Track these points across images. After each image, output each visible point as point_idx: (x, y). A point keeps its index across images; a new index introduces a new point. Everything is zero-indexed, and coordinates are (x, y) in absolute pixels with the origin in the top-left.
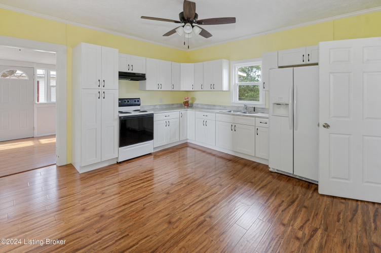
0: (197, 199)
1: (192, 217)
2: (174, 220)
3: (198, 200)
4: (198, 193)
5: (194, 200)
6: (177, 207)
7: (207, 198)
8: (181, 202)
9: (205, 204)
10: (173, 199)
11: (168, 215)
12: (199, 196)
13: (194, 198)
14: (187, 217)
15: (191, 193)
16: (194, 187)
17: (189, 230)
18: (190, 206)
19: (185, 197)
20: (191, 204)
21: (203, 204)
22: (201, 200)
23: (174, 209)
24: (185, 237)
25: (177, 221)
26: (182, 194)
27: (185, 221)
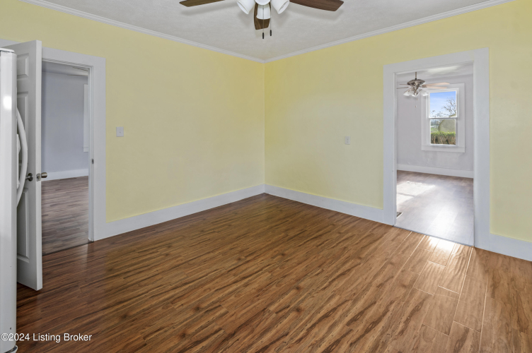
0: (251, 280)
1: (260, 260)
2: (279, 257)
3: (250, 278)
4: (248, 289)
5: (256, 277)
6: (278, 269)
7: (235, 282)
8: (275, 274)
9: (241, 273)
10: (287, 279)
11: (287, 261)
12: (246, 285)
13: (255, 281)
14: (266, 259)
15: (259, 290)
16: (253, 302)
17: (264, 250)
18: (261, 270)
19: (269, 282)
20: (260, 272)
21: (244, 273)
22: (245, 278)
23: (282, 267)
24: (266, 246)
25: (276, 256)
26: (274, 287)
27: (267, 256)
